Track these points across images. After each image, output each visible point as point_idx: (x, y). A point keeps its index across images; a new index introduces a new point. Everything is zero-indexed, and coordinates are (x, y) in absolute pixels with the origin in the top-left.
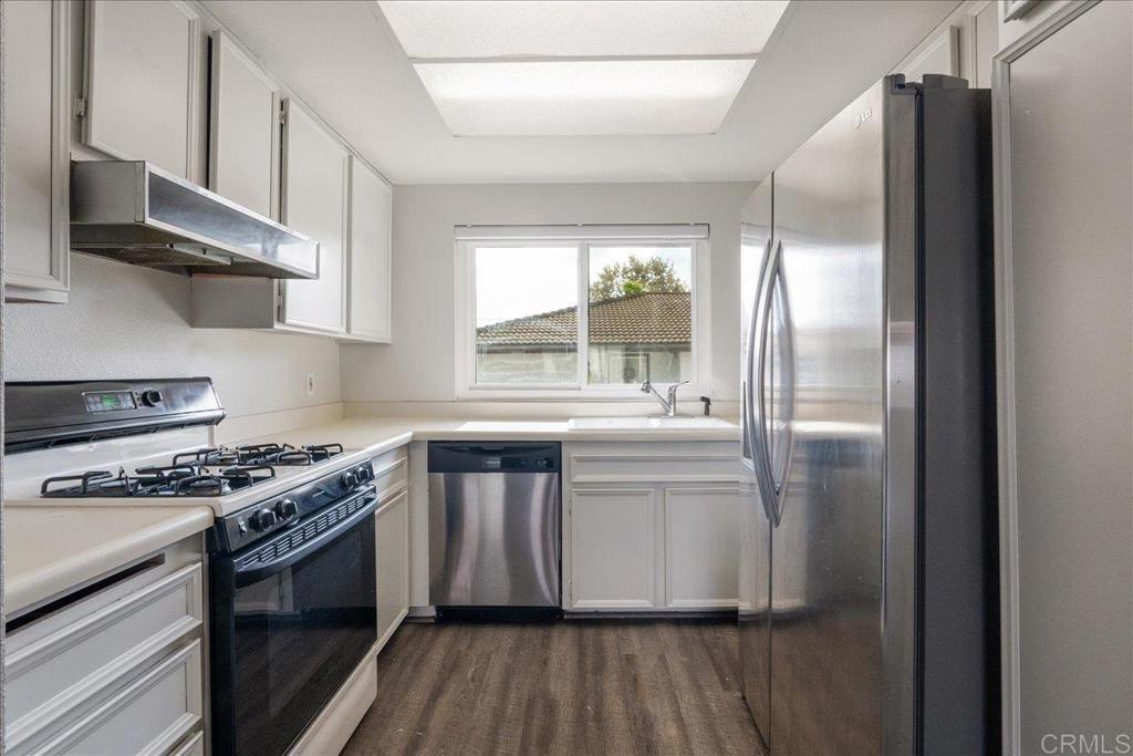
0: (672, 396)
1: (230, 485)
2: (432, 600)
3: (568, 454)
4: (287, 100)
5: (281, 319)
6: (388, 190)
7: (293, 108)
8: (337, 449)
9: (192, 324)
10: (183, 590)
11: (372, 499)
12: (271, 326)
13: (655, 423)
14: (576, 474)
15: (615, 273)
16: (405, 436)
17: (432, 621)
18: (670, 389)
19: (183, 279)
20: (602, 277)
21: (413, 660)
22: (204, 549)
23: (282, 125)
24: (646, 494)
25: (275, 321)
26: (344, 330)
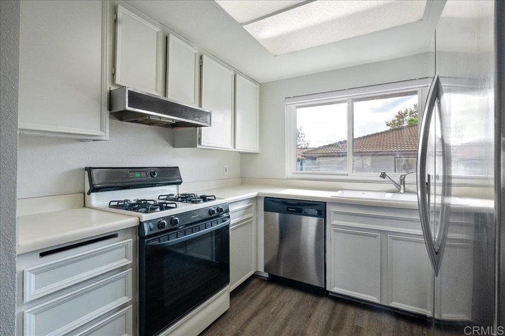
0: (403, 181)
1: (160, 209)
2: (266, 270)
3: (330, 209)
4: (203, 55)
5: (200, 144)
6: (257, 86)
7: (205, 58)
8: (213, 198)
9: (174, 146)
10: (124, 249)
11: (225, 221)
12: (196, 147)
13: (388, 196)
14: (334, 220)
15: (405, 115)
16: (253, 193)
17: (267, 279)
18: (401, 176)
19: (170, 130)
20: (397, 117)
21: (252, 296)
22: (137, 234)
23: (201, 66)
24: (375, 236)
25: (198, 144)
26: (232, 147)
